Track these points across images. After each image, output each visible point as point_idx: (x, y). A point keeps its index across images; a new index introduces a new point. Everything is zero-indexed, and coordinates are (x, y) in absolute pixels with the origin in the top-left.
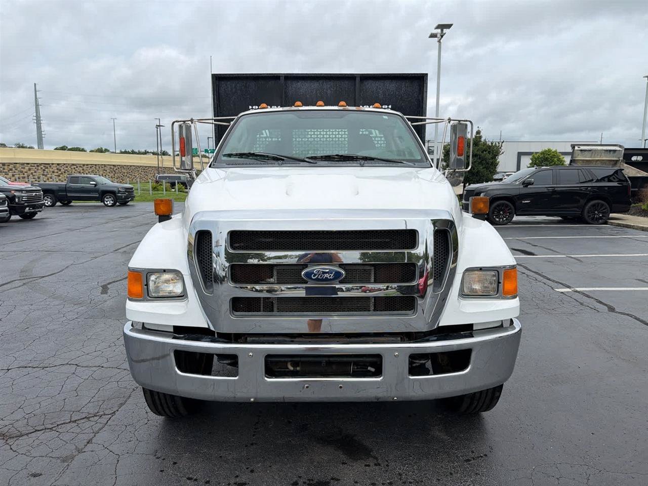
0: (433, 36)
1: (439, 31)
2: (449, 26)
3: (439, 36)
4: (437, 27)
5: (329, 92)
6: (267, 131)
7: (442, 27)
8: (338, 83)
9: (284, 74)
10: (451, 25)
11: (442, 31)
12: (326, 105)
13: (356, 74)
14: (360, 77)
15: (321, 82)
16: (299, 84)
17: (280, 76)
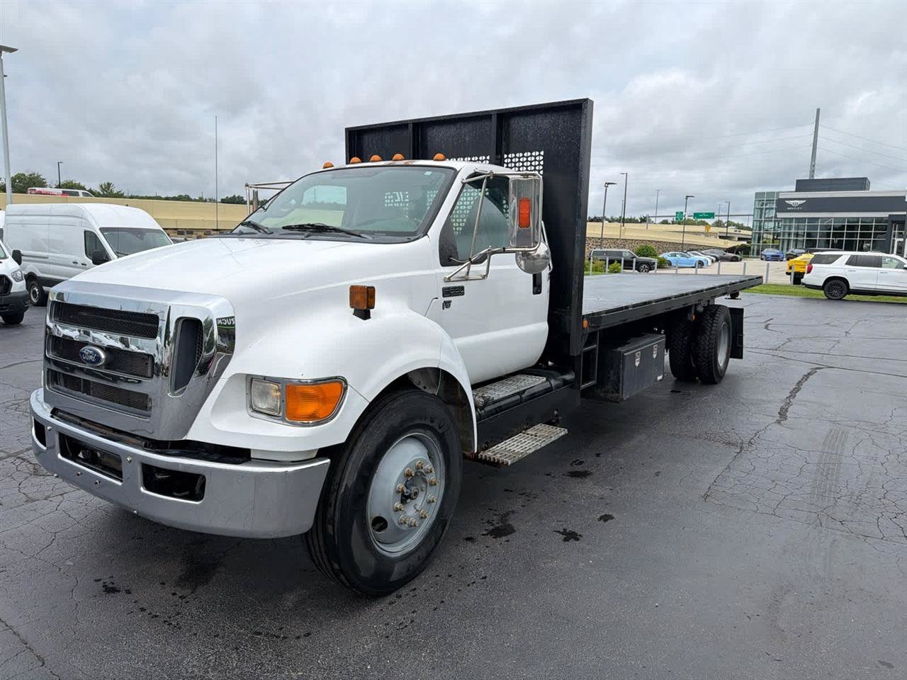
6: (401, 193)
8: (478, 124)
13: (492, 111)
14: (497, 114)
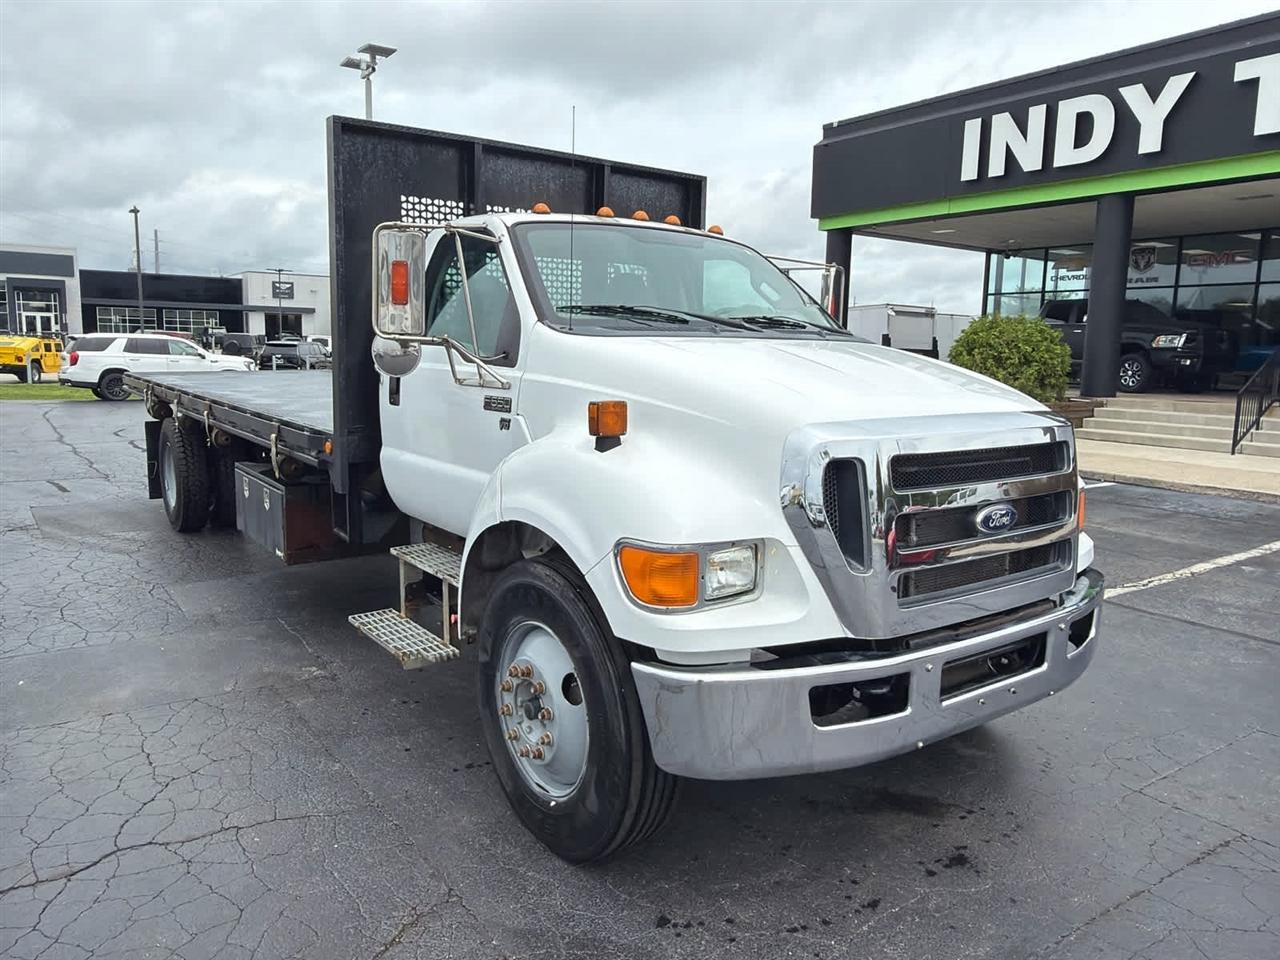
0: (352, 64)
1: (366, 57)
2: (387, 52)
3: (364, 66)
4: (364, 50)
5: (552, 185)
7: (374, 51)
9: (483, 140)
10: (394, 51)
11: (373, 58)
12: (651, 220)
15: (538, 164)
16: (502, 163)
17: (473, 143)
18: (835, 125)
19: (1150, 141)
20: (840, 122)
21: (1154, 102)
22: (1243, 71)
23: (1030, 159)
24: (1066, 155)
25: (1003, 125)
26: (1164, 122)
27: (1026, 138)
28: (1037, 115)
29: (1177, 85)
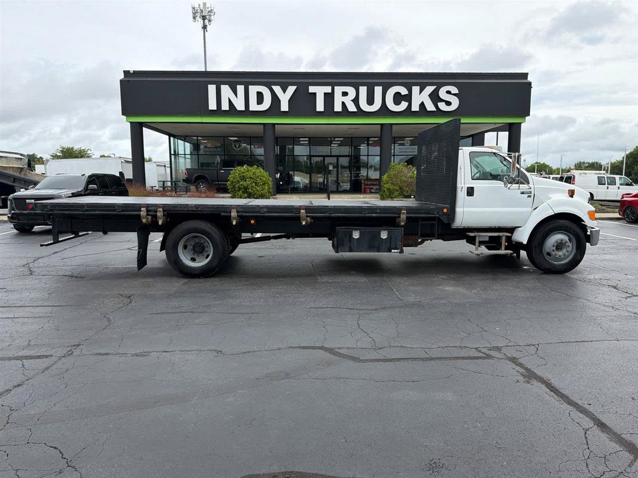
18: (132, 72)
19: (285, 107)
20: (134, 71)
21: (284, 93)
22: (312, 89)
23: (240, 106)
24: (254, 106)
25: (226, 90)
26: (289, 101)
27: (236, 96)
28: (241, 89)
29: (291, 89)
